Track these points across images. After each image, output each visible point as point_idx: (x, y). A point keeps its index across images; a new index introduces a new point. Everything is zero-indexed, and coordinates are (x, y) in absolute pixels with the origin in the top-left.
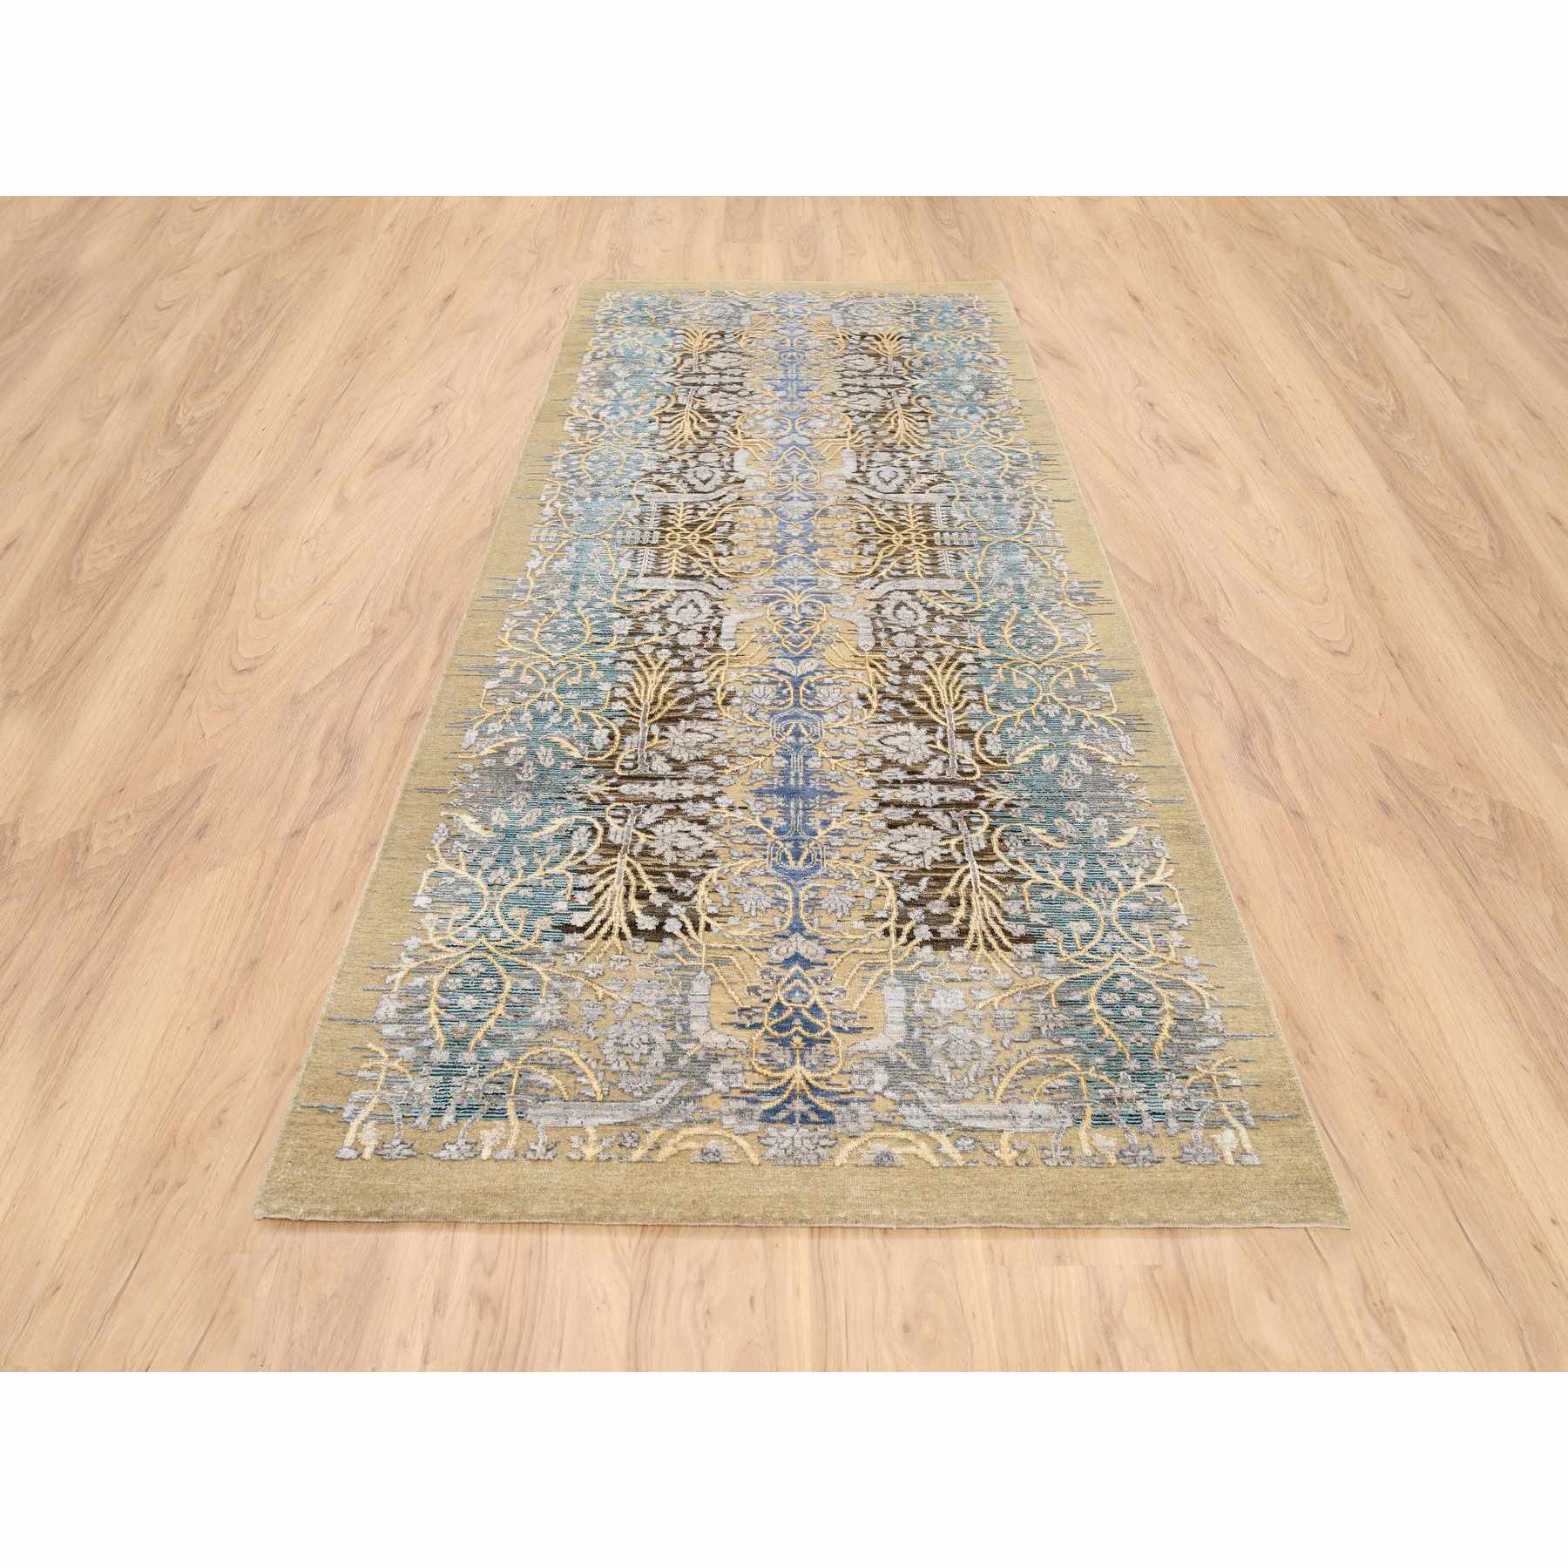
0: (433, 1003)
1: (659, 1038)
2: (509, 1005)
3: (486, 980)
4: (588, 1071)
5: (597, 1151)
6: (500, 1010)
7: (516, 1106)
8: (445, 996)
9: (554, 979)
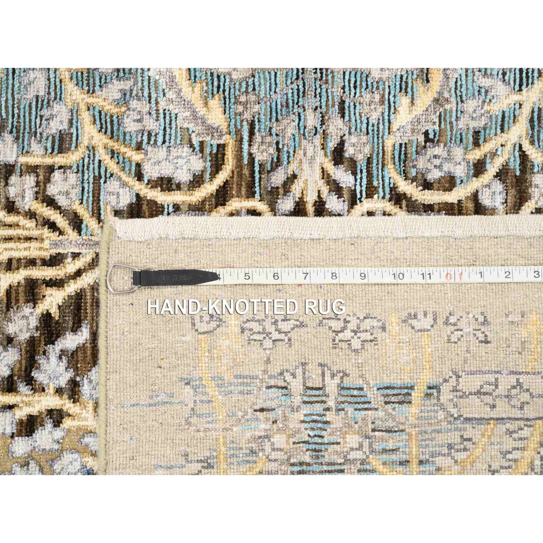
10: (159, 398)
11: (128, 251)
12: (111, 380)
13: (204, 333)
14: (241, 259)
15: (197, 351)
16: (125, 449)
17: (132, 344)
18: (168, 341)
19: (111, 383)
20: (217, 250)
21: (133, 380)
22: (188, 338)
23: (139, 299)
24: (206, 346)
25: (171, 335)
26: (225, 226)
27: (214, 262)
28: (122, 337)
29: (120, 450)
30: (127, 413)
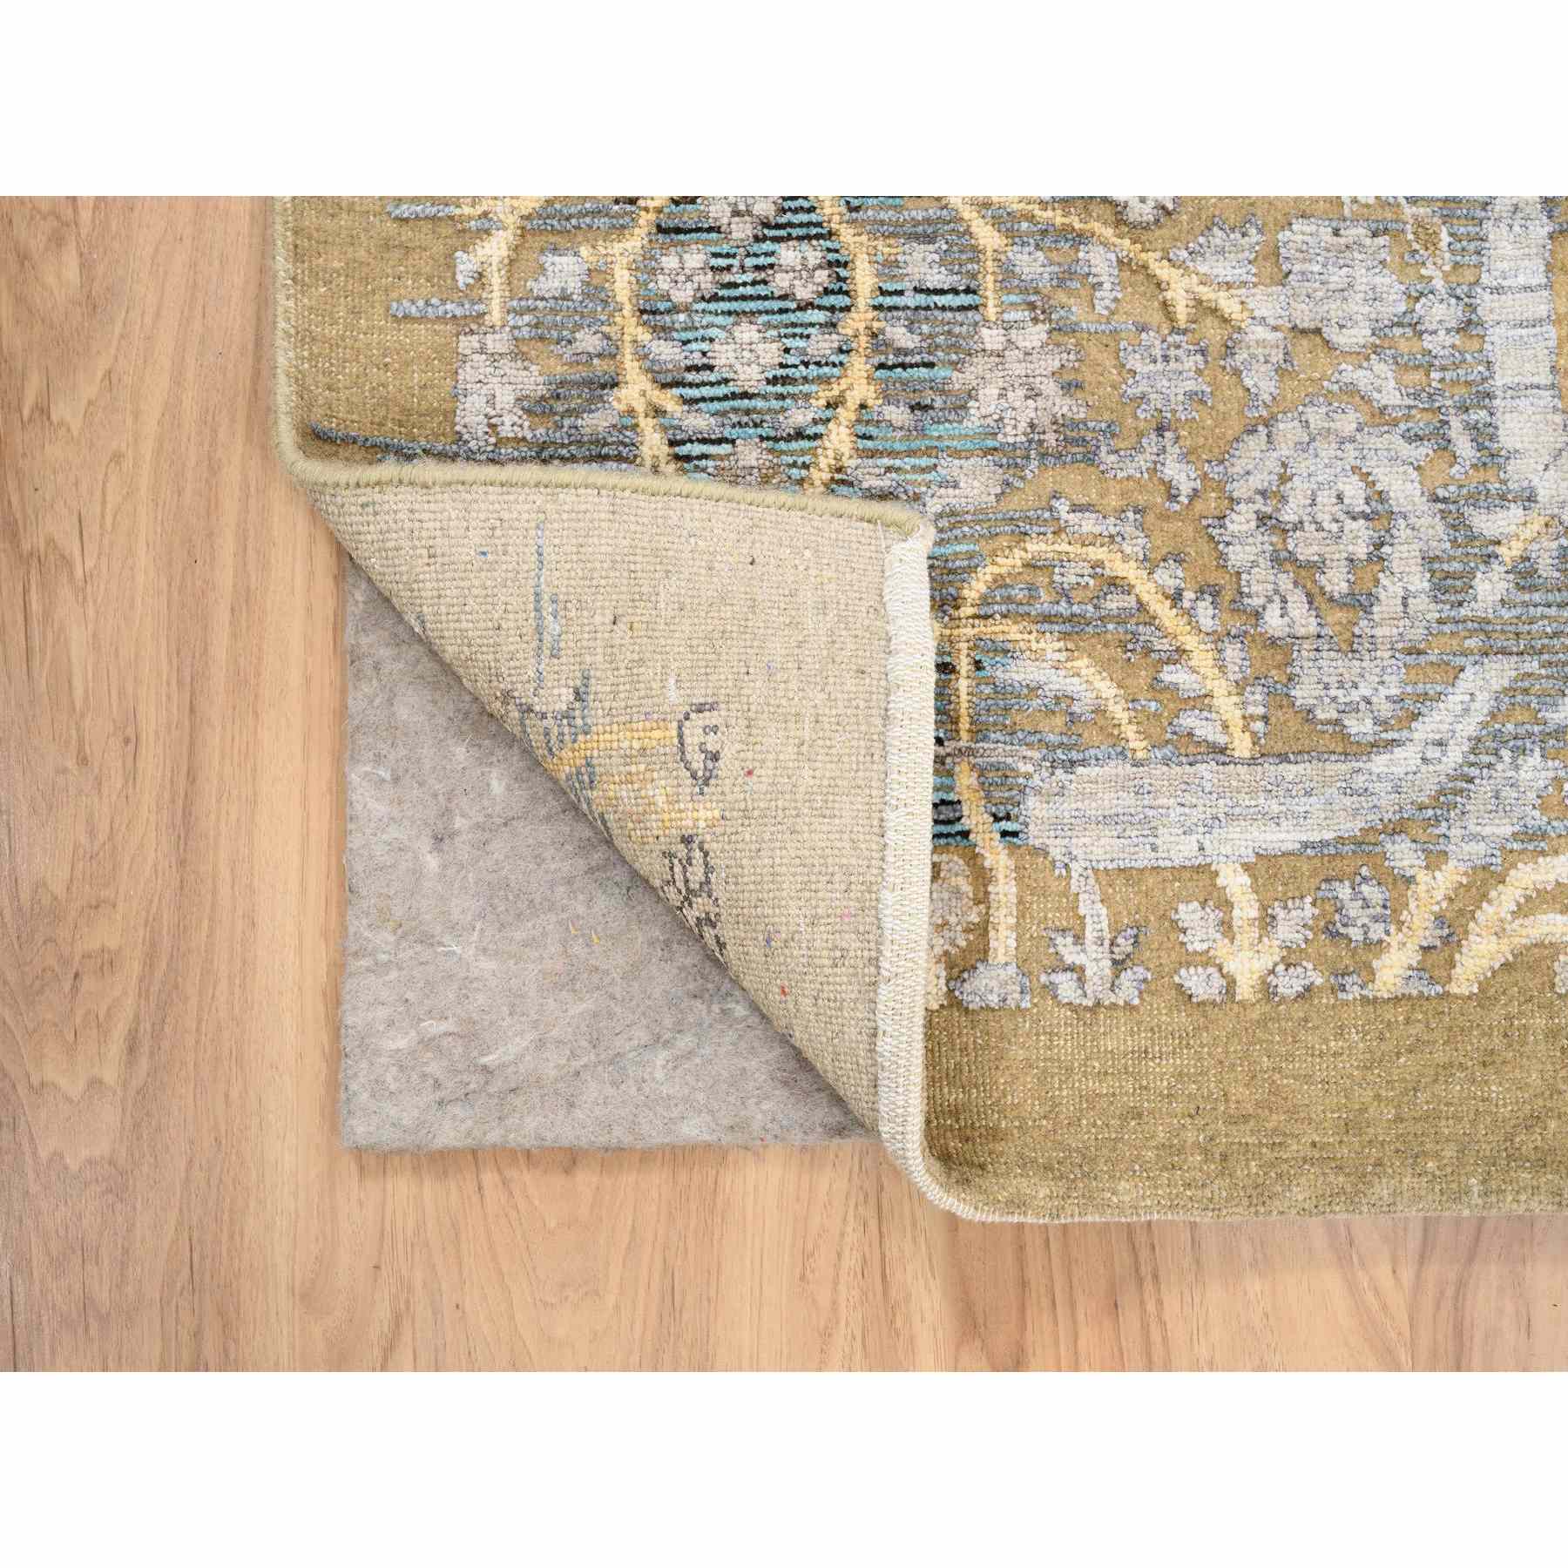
0: (631, 368)
1: (1404, 490)
2: (890, 362)
3: (788, 255)
4: (1190, 642)
5: (1266, 961)
6: (858, 383)
7: (986, 788)
8: (663, 332)
9: (1012, 235)
10: (551, 618)
11: (862, 566)
12: (596, 500)
13: (680, 736)
14: (838, 836)
15: (643, 717)
16: (452, 533)
17: (670, 553)
18: (669, 642)
19: (590, 499)
20: (860, 774)
21: (593, 554)
22: (673, 695)
23: (762, 581)
24: (654, 743)
25: (681, 649)
26: (911, 794)
27: (833, 766)
28: (685, 533)
29: (450, 519)
30: (525, 537)
